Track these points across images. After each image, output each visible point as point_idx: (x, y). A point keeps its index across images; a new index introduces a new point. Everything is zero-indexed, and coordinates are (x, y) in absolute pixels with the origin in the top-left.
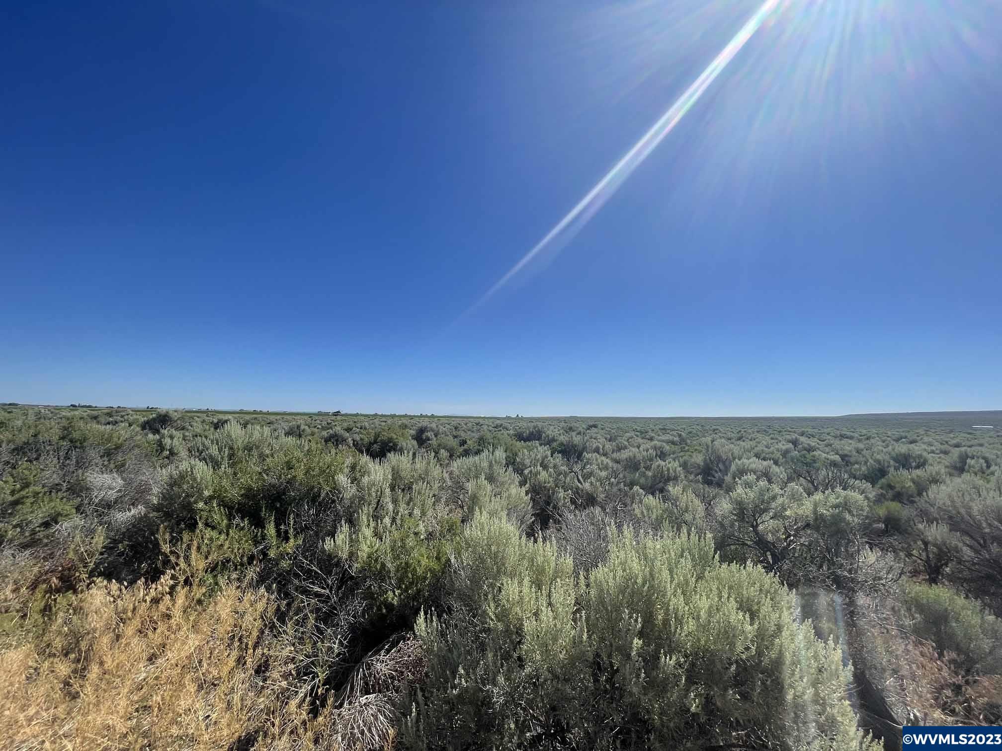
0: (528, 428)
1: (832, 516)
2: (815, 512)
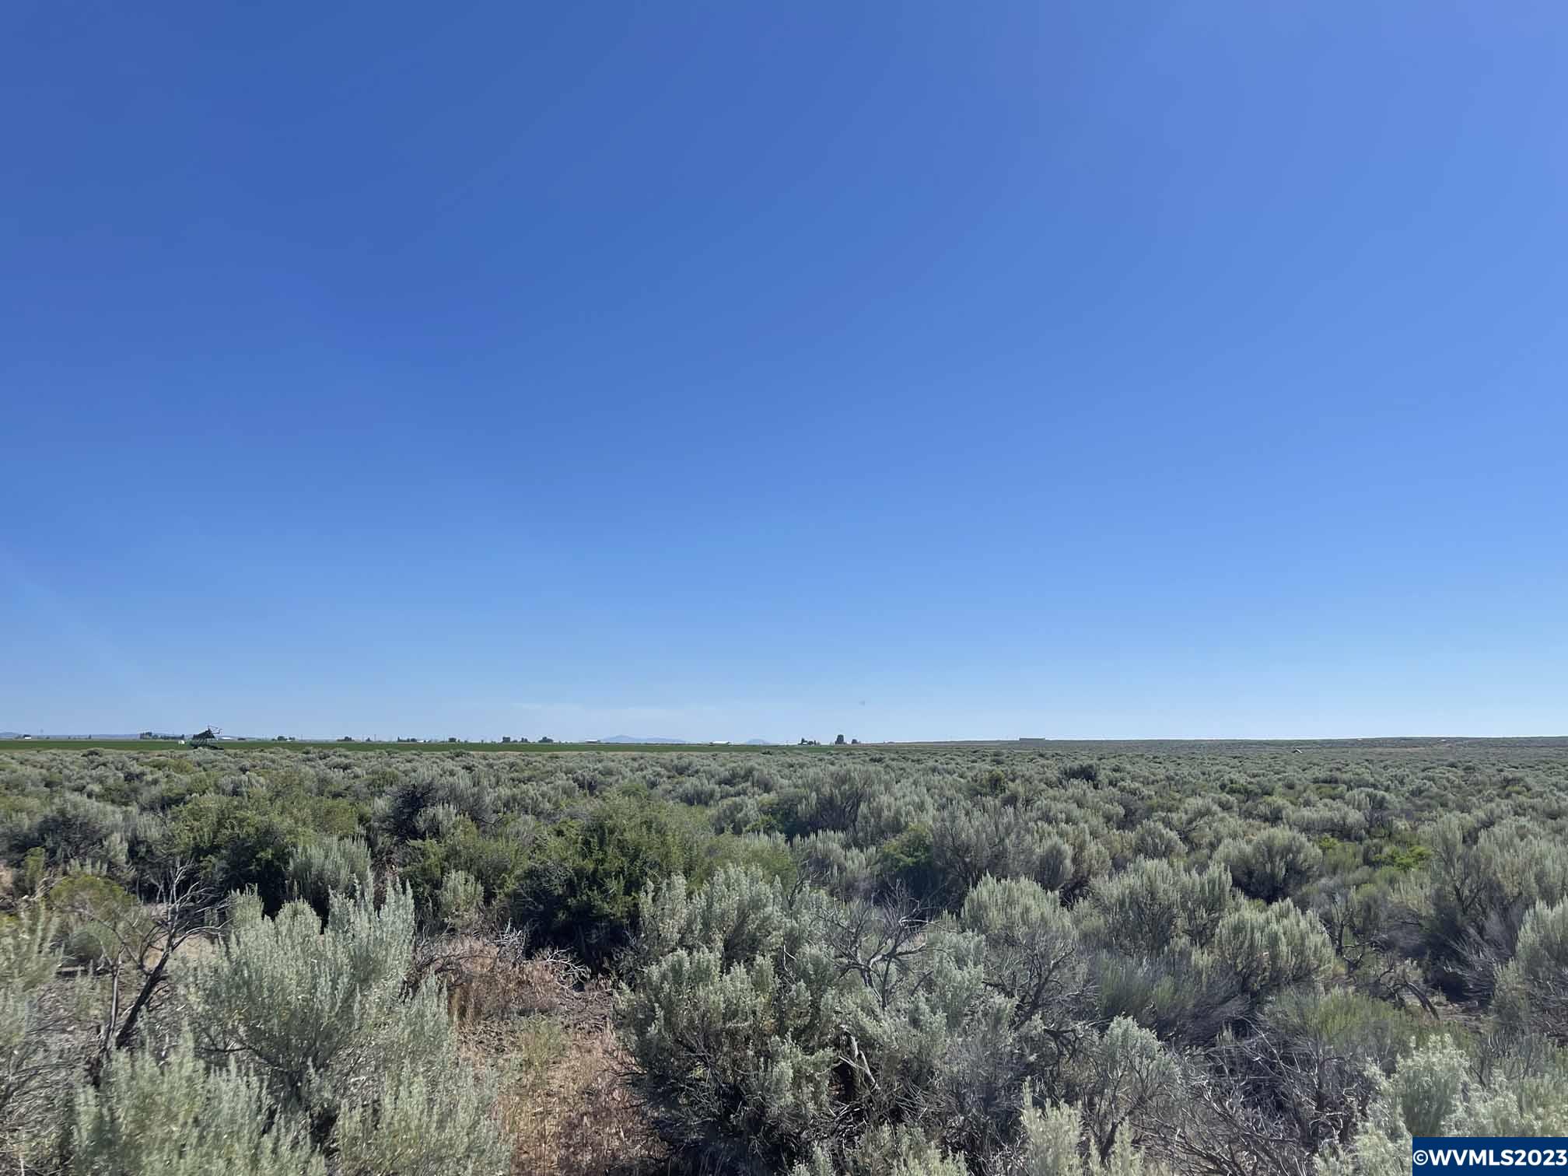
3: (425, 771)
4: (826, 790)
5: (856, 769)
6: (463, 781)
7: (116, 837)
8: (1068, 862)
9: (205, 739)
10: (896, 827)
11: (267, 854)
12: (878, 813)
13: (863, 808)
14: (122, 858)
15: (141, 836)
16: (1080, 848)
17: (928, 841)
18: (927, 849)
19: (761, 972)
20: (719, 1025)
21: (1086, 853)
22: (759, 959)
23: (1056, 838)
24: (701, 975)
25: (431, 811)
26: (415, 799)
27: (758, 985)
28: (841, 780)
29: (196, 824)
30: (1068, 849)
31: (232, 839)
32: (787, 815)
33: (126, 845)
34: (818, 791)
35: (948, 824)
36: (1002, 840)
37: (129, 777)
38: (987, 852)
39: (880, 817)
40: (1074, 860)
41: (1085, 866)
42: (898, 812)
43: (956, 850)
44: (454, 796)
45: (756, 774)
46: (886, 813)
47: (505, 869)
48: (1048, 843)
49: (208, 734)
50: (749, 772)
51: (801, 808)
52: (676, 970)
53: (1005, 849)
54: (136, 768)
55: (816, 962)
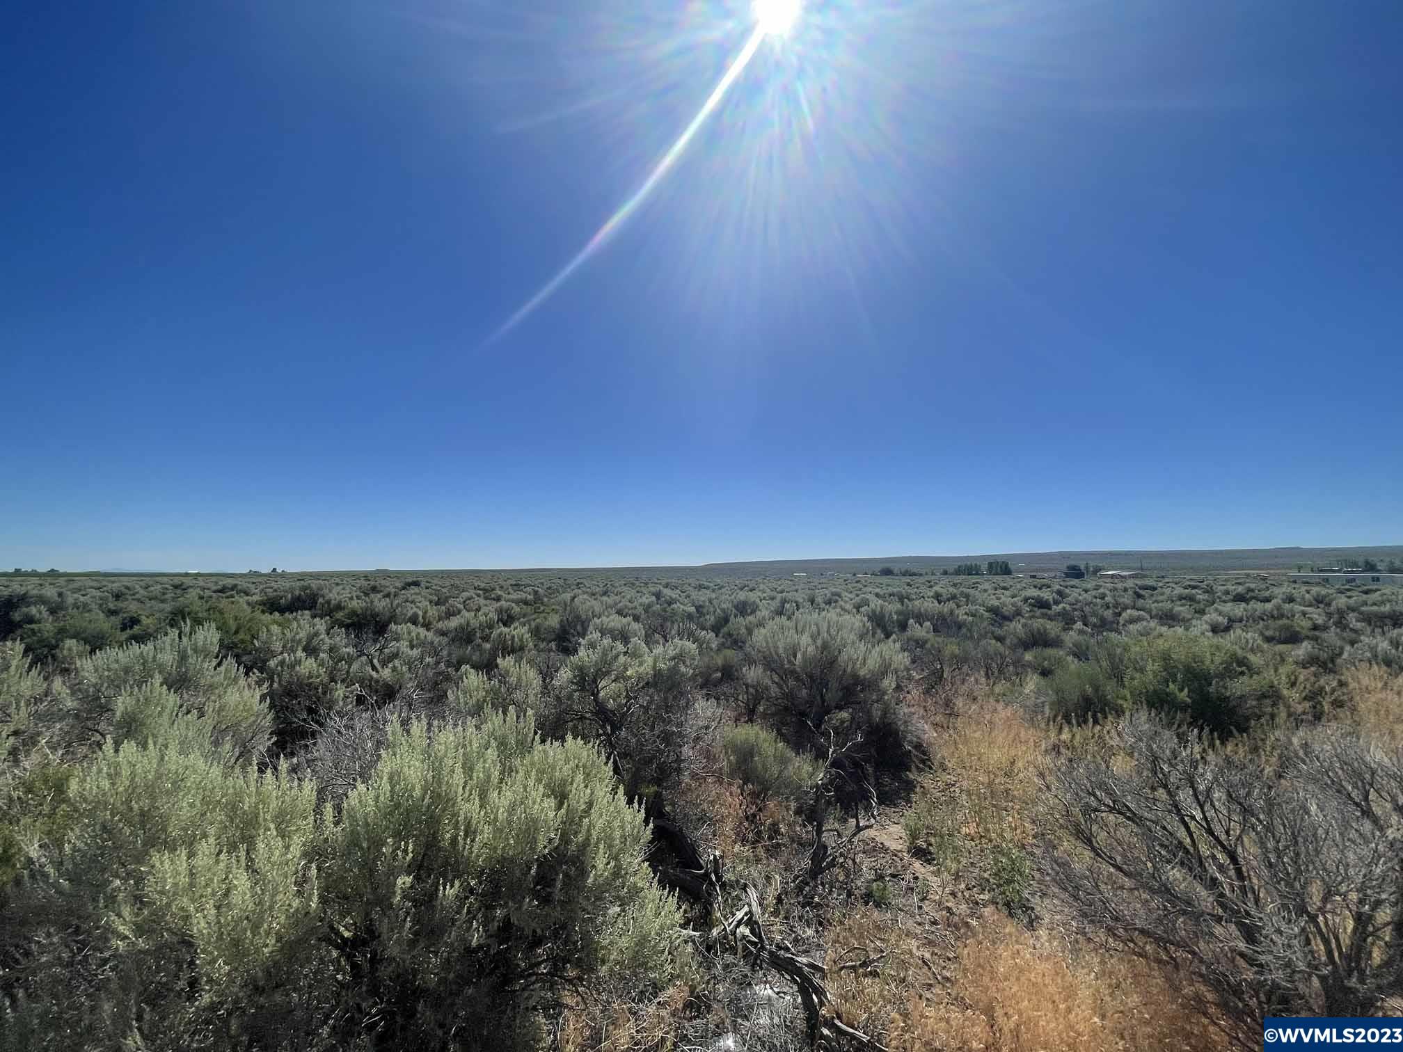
0: (292, 590)
1: (668, 669)
2: (654, 667)
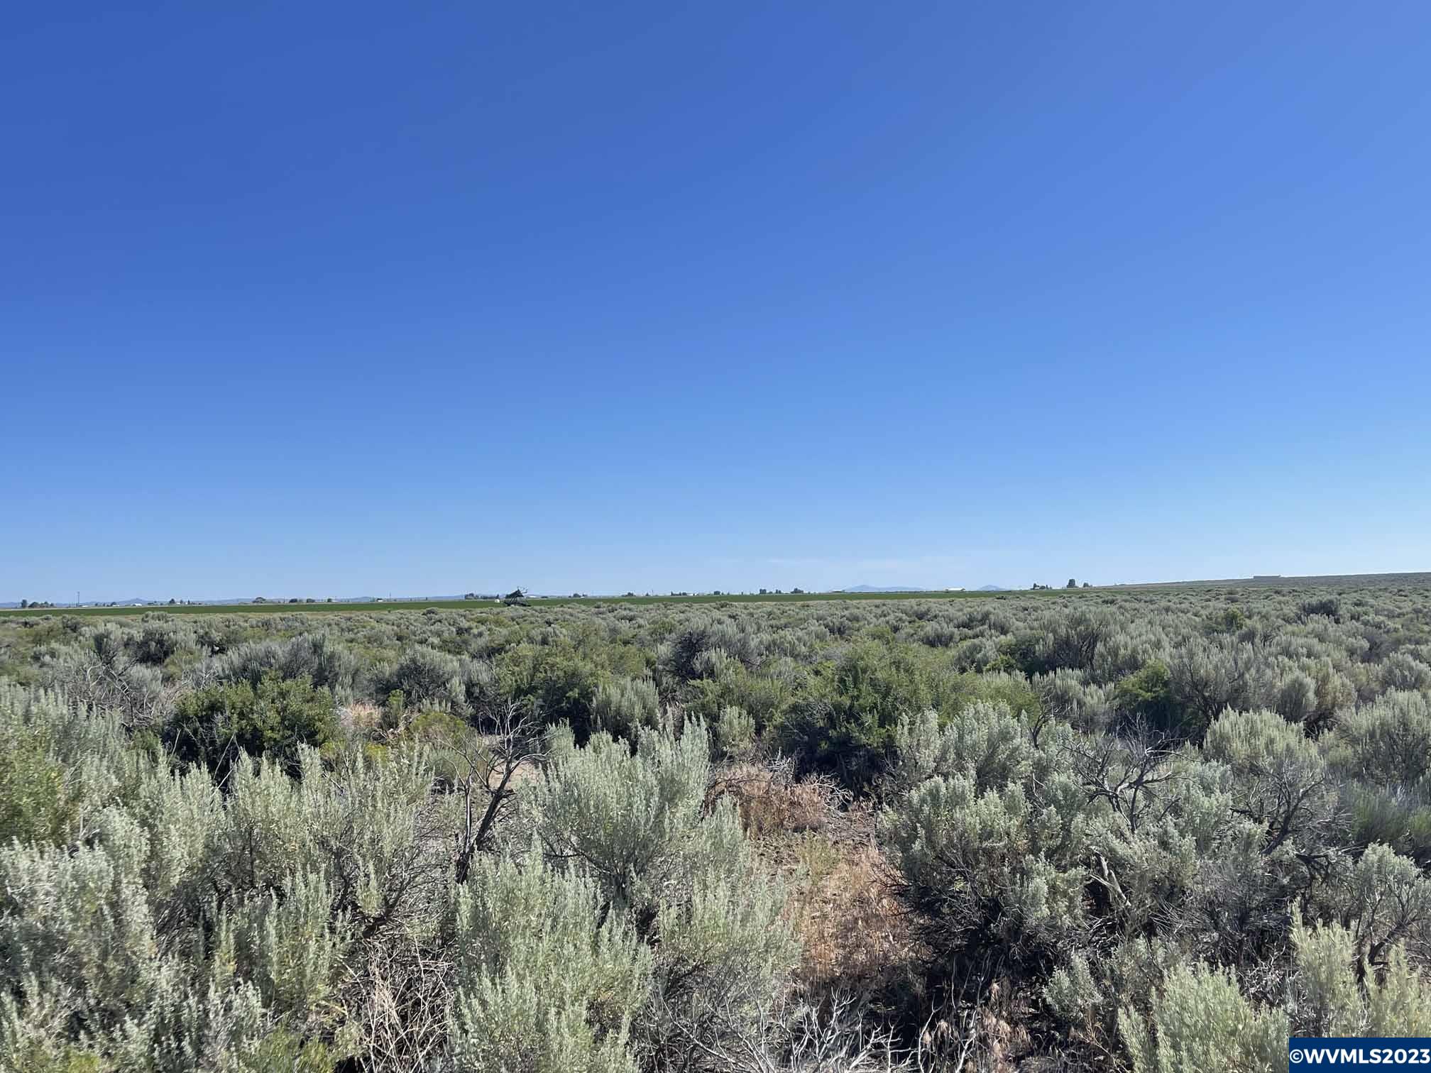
3: (698, 620)
4: (1062, 631)
5: (1092, 612)
6: (730, 629)
7: (456, 681)
8: (1311, 695)
9: (514, 598)
10: (1134, 664)
11: (575, 693)
12: (1114, 652)
13: (1100, 647)
14: (462, 698)
15: (475, 680)
16: (1323, 681)
17: (1168, 675)
18: (1166, 684)
19: (1013, 796)
20: (977, 844)
21: (1330, 686)
22: (1011, 786)
23: (1297, 673)
24: (957, 800)
25: (705, 655)
26: (691, 645)
27: (1011, 809)
28: (1077, 622)
29: (517, 669)
30: (1310, 683)
31: (545, 680)
32: (1024, 655)
33: (464, 687)
34: (1054, 632)
35: (1186, 660)
36: (1241, 675)
37: (460, 631)
38: (1227, 686)
39: (1116, 655)
40: (1317, 693)
41: (1329, 698)
42: (1134, 651)
43: (1195, 685)
44: (724, 642)
45: (992, 617)
46: (1122, 651)
47: (773, 704)
48: (1288, 678)
49: (517, 594)
50: (986, 617)
51: (1039, 648)
52: (934, 795)
53: (1245, 684)
54: (465, 624)
55: (1065, 789)
